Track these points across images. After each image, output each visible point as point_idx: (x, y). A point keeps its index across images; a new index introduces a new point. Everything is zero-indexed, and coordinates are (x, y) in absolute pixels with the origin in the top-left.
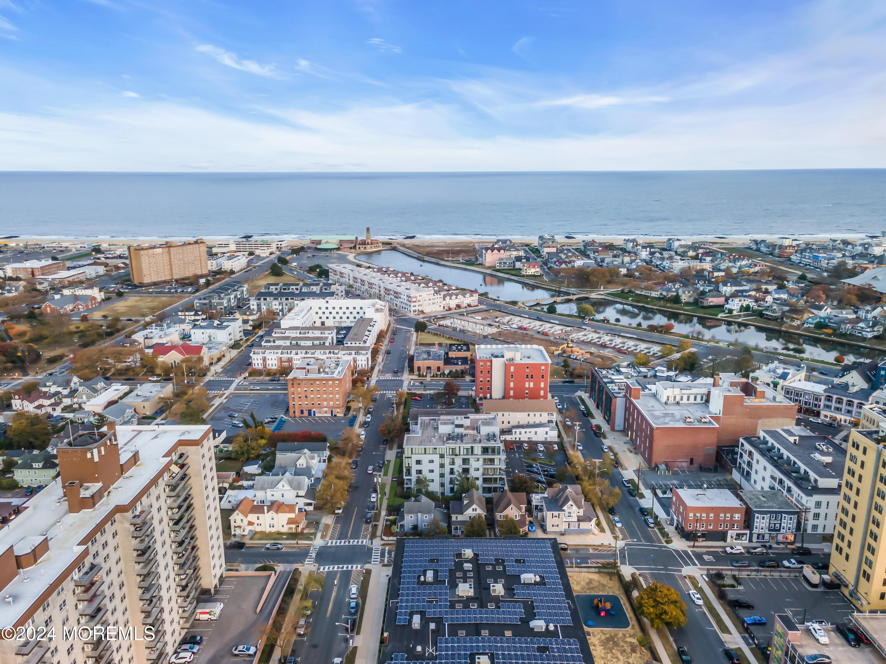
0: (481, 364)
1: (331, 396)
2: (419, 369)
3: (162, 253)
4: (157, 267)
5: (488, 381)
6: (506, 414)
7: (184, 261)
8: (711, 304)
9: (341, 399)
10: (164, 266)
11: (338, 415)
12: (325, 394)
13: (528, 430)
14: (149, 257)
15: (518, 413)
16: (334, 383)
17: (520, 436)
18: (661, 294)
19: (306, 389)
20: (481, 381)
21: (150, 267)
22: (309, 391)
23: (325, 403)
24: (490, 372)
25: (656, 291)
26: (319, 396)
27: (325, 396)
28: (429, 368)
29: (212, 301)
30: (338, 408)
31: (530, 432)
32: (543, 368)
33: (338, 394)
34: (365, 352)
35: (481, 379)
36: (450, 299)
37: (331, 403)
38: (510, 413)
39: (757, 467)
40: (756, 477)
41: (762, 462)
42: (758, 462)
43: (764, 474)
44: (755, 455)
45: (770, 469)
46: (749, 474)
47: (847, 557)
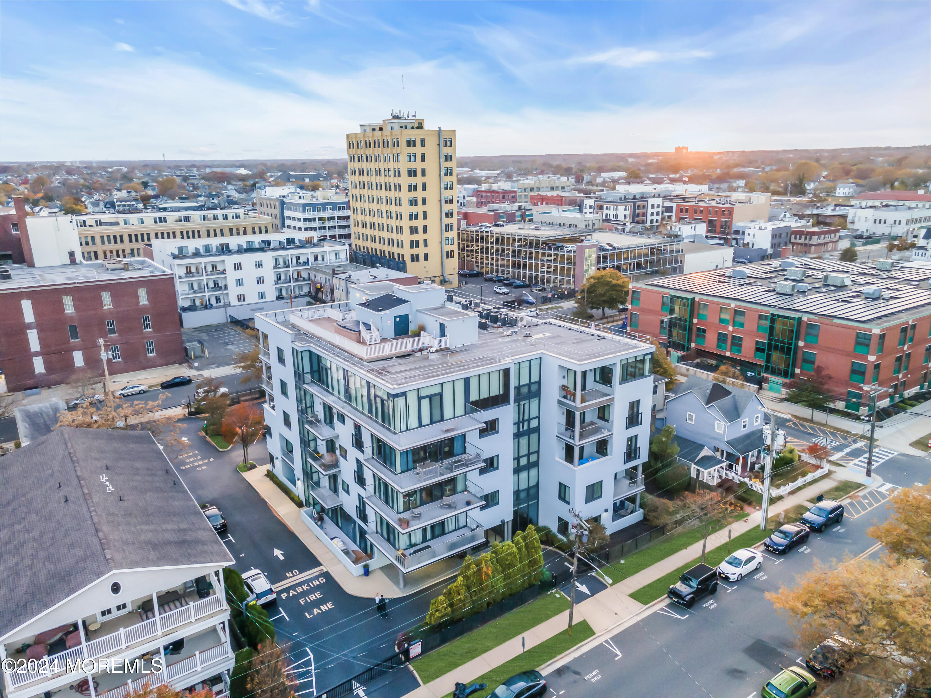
39: (239, 274)
40: (240, 290)
41: (248, 260)
42: (238, 267)
43: (260, 272)
44: (229, 261)
45: (267, 258)
46: (218, 299)
47: (426, 257)
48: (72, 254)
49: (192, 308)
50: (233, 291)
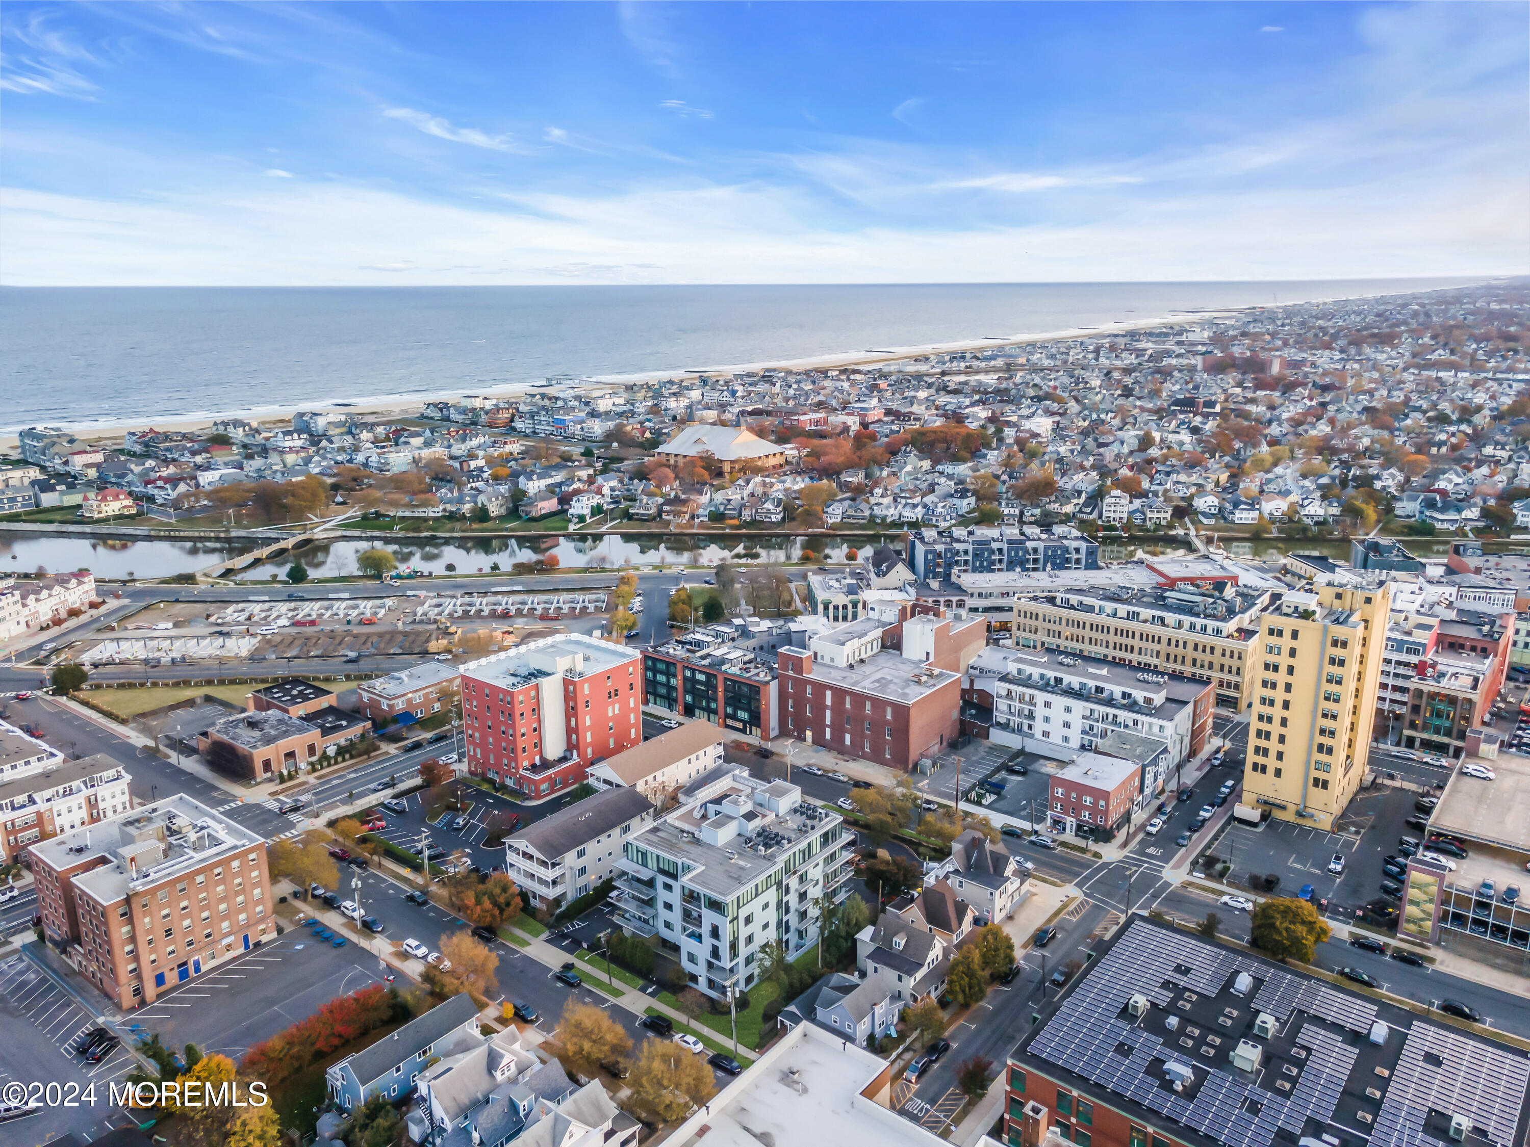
0: (521, 698)
1: (240, 899)
2: (267, 765)
5: (535, 730)
8: (543, 512)
9: (267, 896)
11: (265, 939)
12: (223, 900)
18: (444, 510)
20: (523, 735)
22: (175, 914)
23: (225, 924)
24: (536, 710)
25: (433, 507)
26: (204, 915)
27: (222, 907)
28: (291, 755)
30: (262, 920)
32: (631, 669)
33: (257, 885)
35: (523, 730)
36: (38, 600)
39: (1047, 712)
40: (1046, 727)
41: (1060, 702)
42: (1047, 705)
43: (1068, 717)
44: (1041, 697)
45: (1080, 707)
46: (1030, 727)
47: (1278, 773)
48: (928, 654)
49: (1005, 727)
50: (1039, 727)
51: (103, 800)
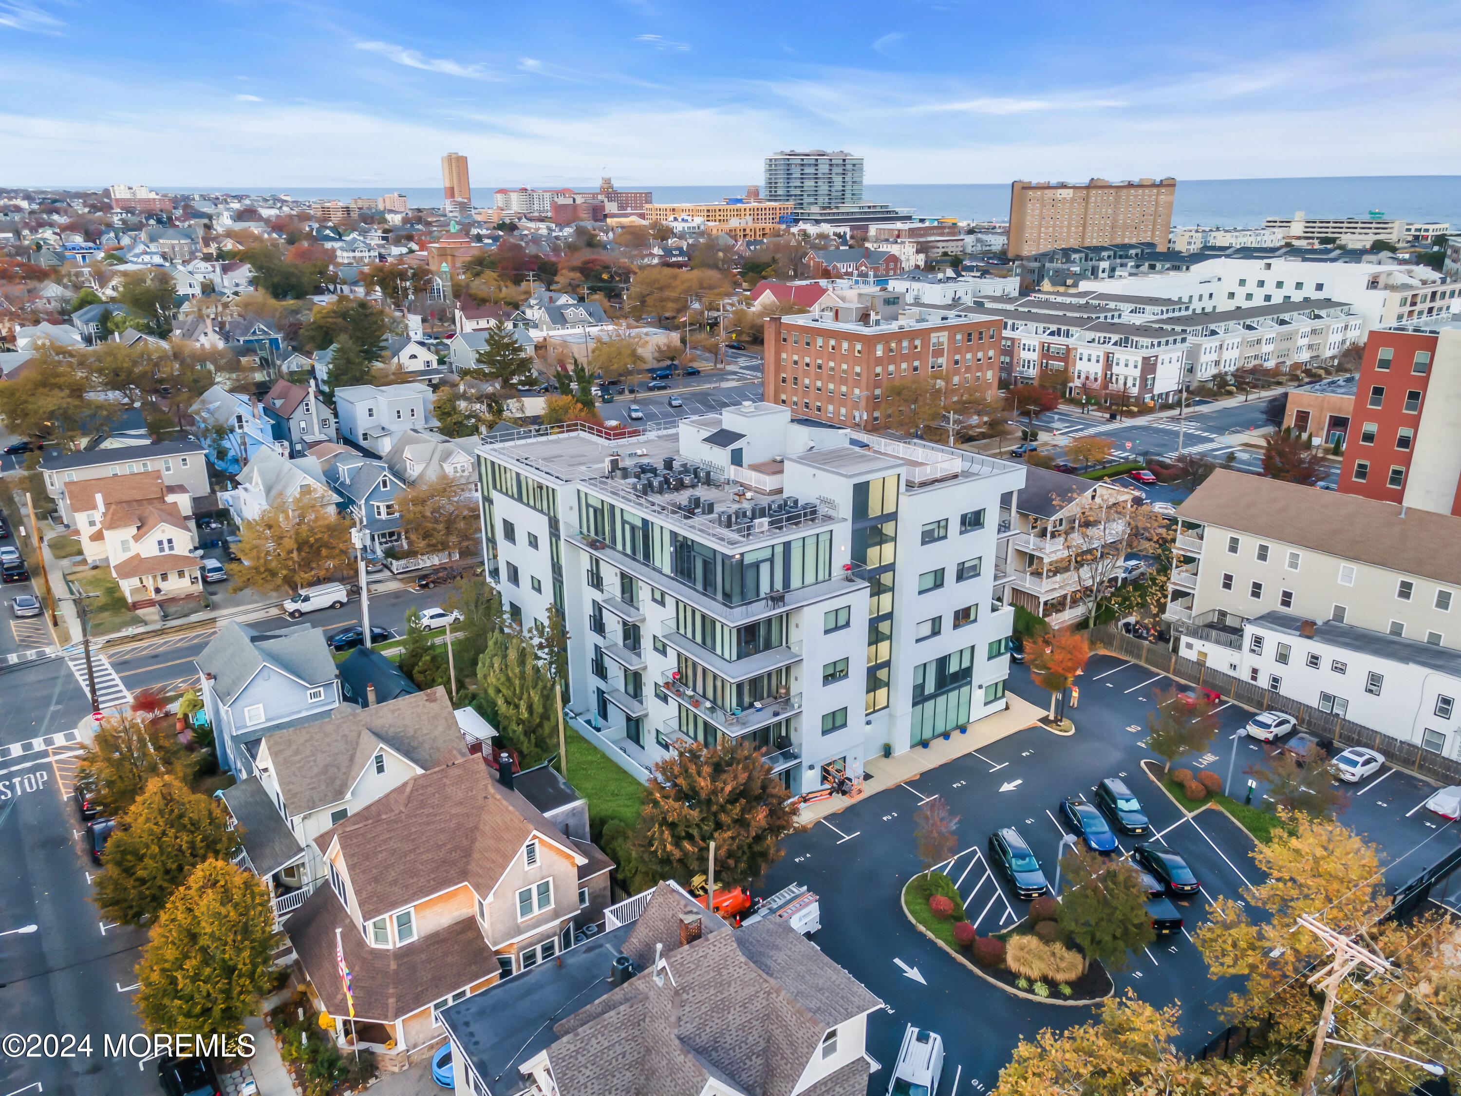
0: (1385, 353)
1: (844, 389)
3: (1073, 200)
4: (1054, 226)
5: (1399, 442)
6: (1279, 551)
7: (1115, 221)
9: (863, 403)
10: (1069, 226)
12: (831, 378)
13: (1329, 652)
14: (1043, 205)
15: (1343, 564)
16: (852, 348)
17: (1279, 670)
19: (796, 358)
21: (1040, 226)
22: (801, 365)
24: (1418, 397)
26: (819, 384)
27: (831, 386)
29: (1047, 265)
31: (1339, 668)
33: (857, 384)
34: (1146, 341)
35: (1371, 427)
37: (843, 411)
38: (1304, 555)
51: (1118, 364)
